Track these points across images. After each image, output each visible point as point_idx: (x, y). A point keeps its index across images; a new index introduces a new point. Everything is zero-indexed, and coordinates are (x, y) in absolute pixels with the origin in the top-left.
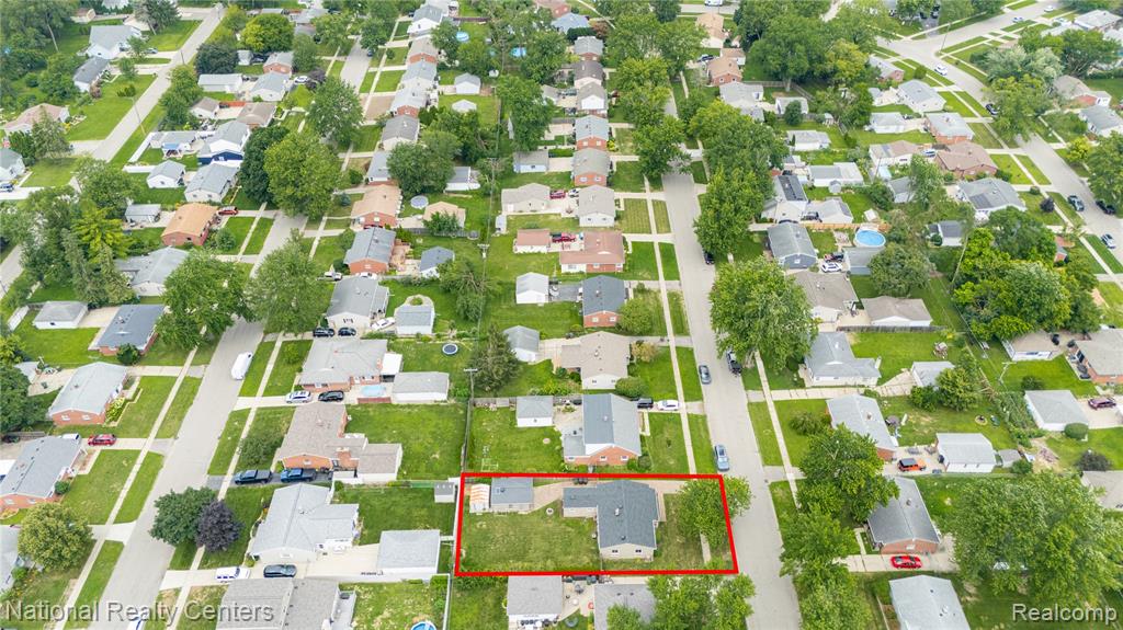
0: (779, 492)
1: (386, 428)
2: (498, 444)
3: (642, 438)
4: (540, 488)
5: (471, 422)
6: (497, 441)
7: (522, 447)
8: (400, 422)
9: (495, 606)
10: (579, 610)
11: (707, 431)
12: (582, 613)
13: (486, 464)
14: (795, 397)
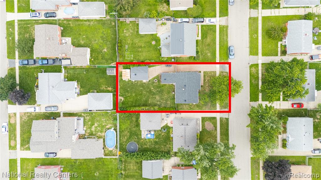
0: (253, 69)
1: (80, 34)
2: (132, 44)
3: (197, 41)
4: (151, 68)
5: (118, 30)
6: (131, 42)
7: (143, 46)
8: (86, 31)
9: (136, 121)
10: (167, 124)
11: (227, 35)
12: (168, 125)
14: (273, 15)
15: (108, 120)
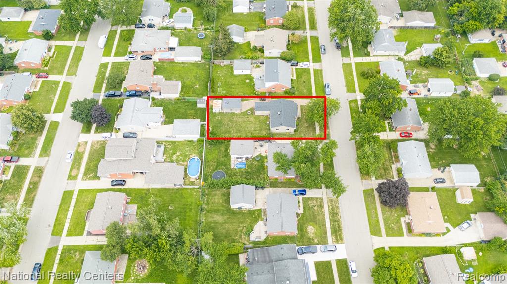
0: (353, 104)
1: (173, 73)
2: (225, 82)
3: (292, 80)
4: (245, 101)
5: (212, 71)
6: (225, 81)
7: (236, 83)
8: (179, 70)
9: (225, 151)
11: (322, 76)
12: (262, 154)
13: (220, 91)
15: (192, 149)
